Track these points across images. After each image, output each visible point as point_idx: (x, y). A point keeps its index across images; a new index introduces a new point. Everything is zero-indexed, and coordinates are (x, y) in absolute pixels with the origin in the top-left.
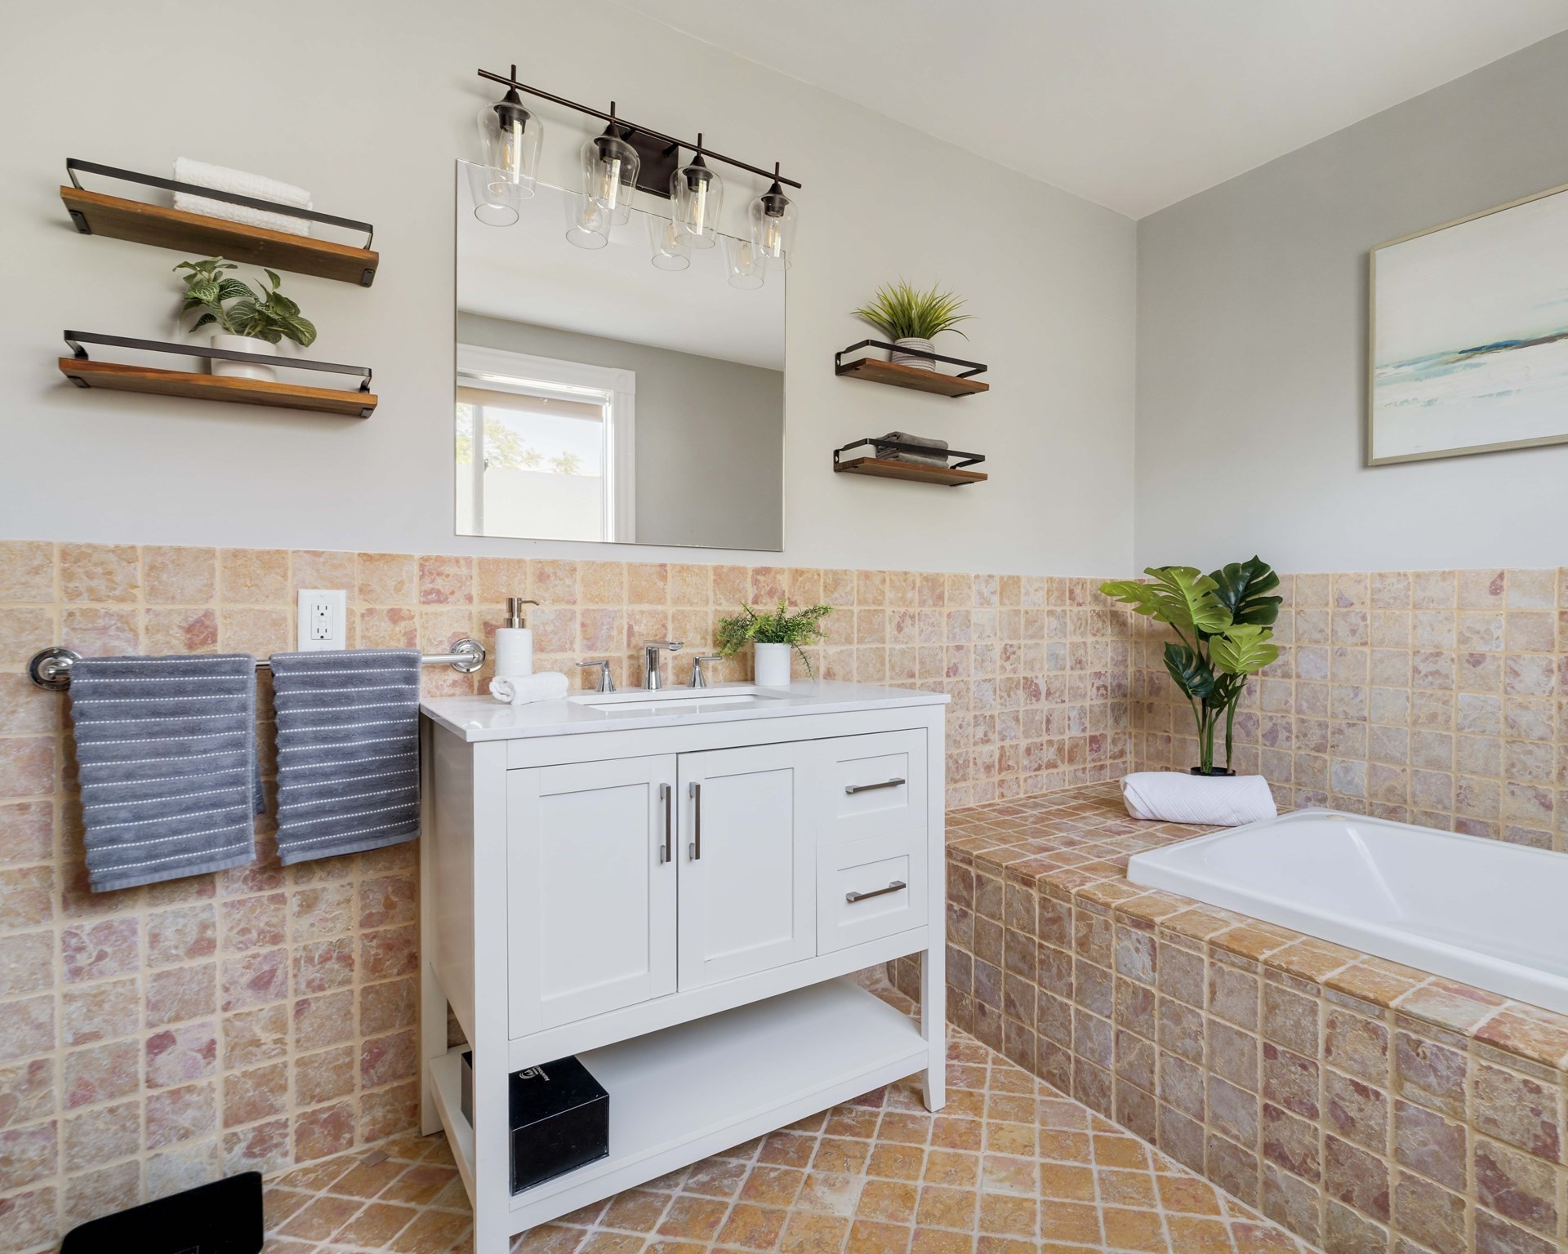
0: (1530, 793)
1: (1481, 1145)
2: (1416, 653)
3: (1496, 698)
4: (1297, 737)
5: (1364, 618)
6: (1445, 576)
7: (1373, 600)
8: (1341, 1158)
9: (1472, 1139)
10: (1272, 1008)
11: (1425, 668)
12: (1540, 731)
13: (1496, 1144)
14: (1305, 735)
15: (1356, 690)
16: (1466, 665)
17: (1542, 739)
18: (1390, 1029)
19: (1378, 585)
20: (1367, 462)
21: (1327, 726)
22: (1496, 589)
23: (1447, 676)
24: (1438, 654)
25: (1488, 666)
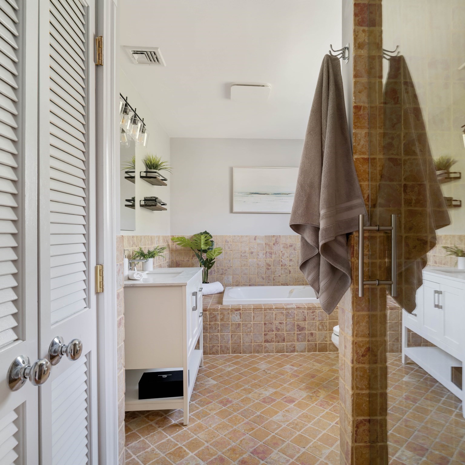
0: (261, 277)
1: (297, 323)
2: (241, 252)
3: (255, 260)
4: (217, 272)
5: (231, 245)
6: (247, 236)
7: (233, 241)
8: (278, 336)
9: (296, 323)
10: (265, 316)
11: (243, 255)
12: (262, 265)
13: (299, 322)
14: (219, 272)
15: (230, 261)
16: (250, 254)
17: (263, 267)
18: (284, 312)
19: (234, 238)
20: (231, 211)
21: (223, 269)
22: (255, 239)
23: (247, 256)
24: (245, 252)
25: (254, 254)
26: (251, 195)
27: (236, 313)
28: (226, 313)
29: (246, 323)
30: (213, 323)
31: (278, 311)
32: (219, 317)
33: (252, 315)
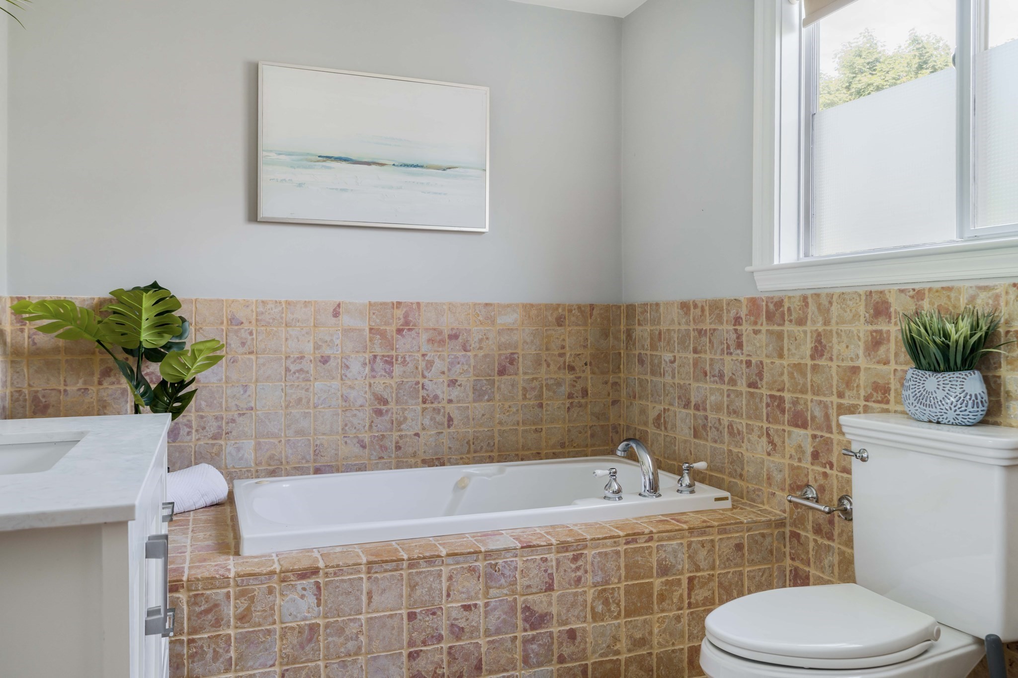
0: (355, 441)
1: (524, 602)
2: (286, 358)
3: (336, 383)
4: (197, 431)
5: (251, 333)
6: (306, 304)
7: (257, 320)
8: (456, 656)
9: (520, 600)
10: (413, 587)
11: (293, 368)
12: (360, 401)
13: (530, 597)
14: (204, 428)
15: (245, 388)
16: (319, 364)
17: (361, 406)
18: (480, 565)
19: (261, 309)
20: (253, 216)
21: (222, 418)
22: (336, 314)
23: (307, 372)
24: (302, 358)
25: (332, 363)
26: (324, 164)
27: (299, 588)
28: (259, 589)
29: (339, 619)
30: (206, 636)
31: (458, 563)
32: (230, 611)
33: (365, 586)
